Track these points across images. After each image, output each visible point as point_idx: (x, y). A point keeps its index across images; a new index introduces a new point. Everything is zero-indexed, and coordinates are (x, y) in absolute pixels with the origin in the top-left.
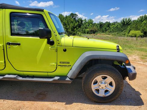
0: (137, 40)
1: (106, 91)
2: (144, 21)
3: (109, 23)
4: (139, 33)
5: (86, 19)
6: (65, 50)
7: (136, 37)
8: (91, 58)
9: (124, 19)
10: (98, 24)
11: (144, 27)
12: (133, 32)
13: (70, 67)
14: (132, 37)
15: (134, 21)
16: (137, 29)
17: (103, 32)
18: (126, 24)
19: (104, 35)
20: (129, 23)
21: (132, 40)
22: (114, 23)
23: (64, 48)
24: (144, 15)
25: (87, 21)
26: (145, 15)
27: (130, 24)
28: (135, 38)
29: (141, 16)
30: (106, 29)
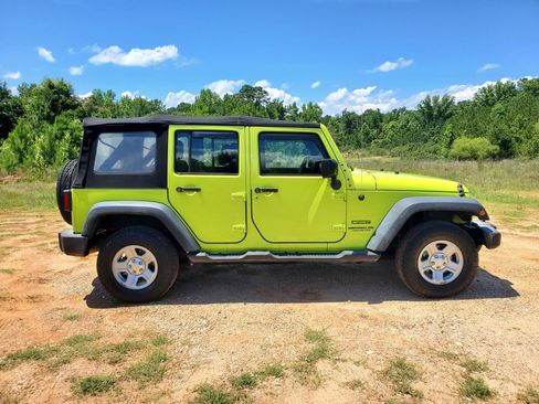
0: (480, 169)
1: (447, 274)
2: (498, 106)
3: (379, 113)
4: (483, 144)
5: (295, 104)
6: (362, 198)
7: (476, 159)
8: (417, 210)
9: (428, 97)
10: (338, 119)
11: (500, 126)
12: (463, 142)
13: (372, 230)
14: (461, 158)
15: (463, 104)
16: (475, 132)
17: (358, 146)
18: (436, 116)
19: (364, 156)
20: (446, 110)
21: (465, 169)
22: (395, 115)
23: (361, 193)
24: (495, 83)
25: (300, 110)
26: (499, 84)
27: (451, 114)
28: (473, 164)
29: (485, 86)
30: (367, 134)
